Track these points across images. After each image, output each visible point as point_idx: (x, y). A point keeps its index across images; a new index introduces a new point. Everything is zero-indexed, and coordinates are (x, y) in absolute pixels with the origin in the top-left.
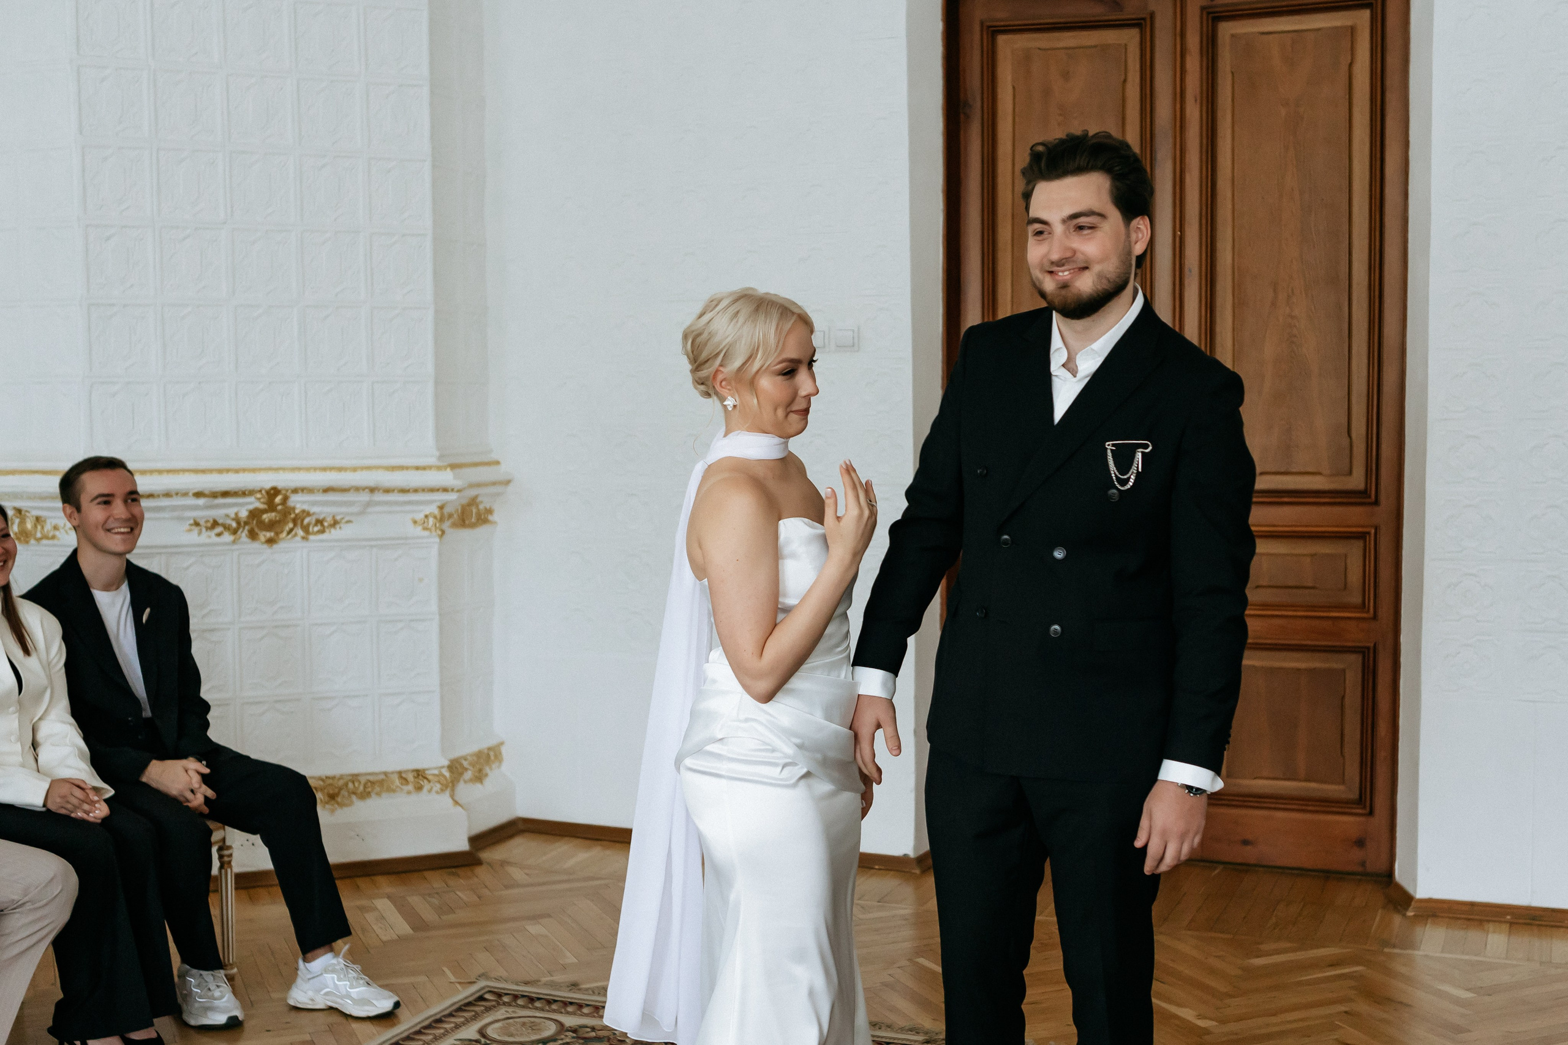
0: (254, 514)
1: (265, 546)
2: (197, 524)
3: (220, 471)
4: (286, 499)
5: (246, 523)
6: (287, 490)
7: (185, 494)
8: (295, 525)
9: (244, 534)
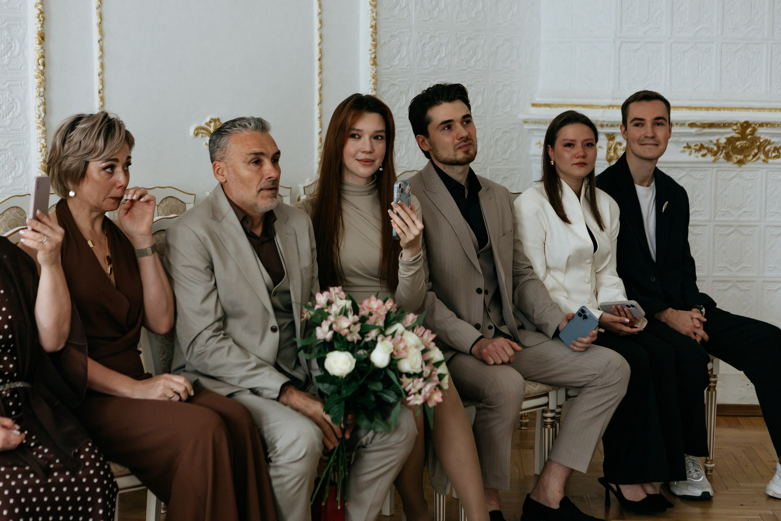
0: (731, 141)
1: (736, 165)
2: (689, 147)
3: (707, 109)
4: (754, 130)
5: (724, 148)
6: (756, 124)
7: (682, 124)
8: (759, 151)
9: (721, 156)
